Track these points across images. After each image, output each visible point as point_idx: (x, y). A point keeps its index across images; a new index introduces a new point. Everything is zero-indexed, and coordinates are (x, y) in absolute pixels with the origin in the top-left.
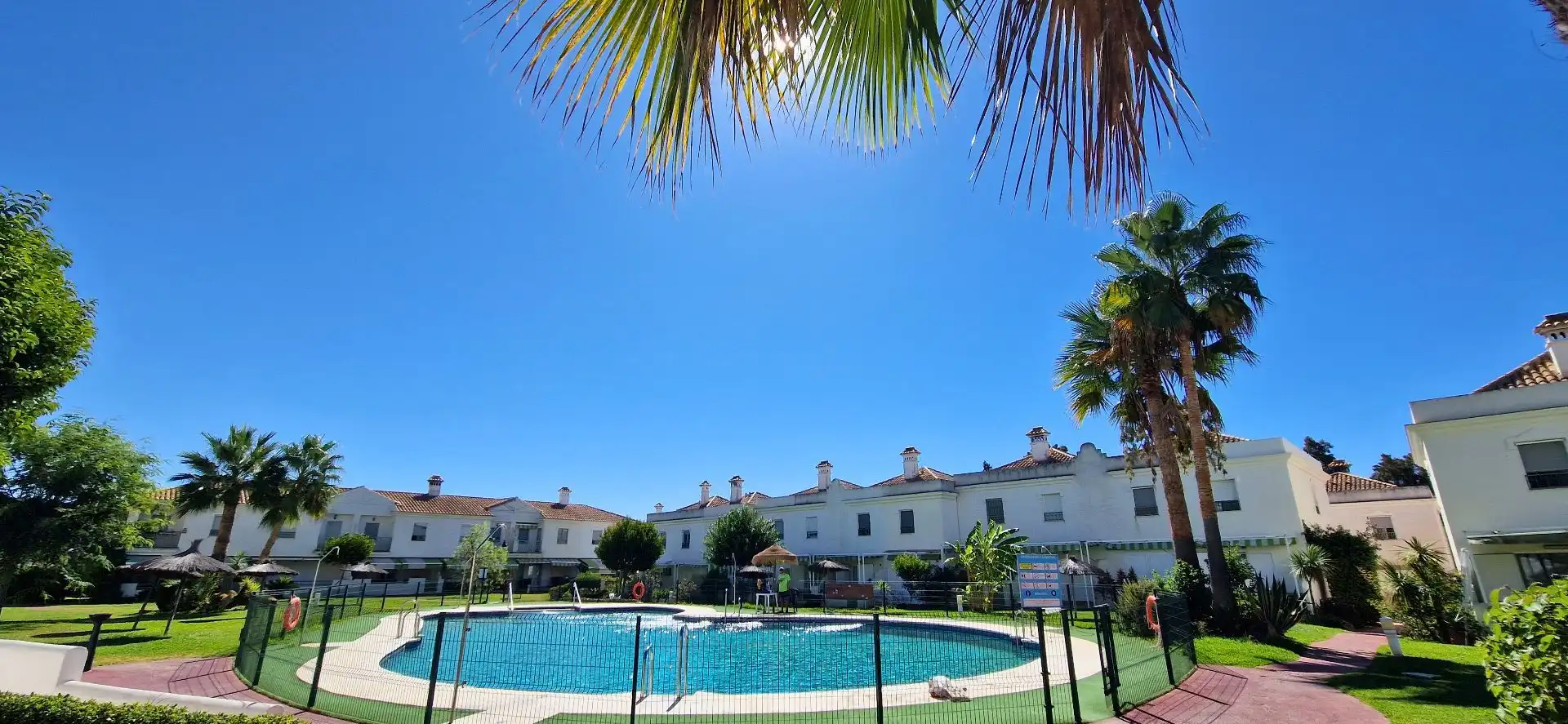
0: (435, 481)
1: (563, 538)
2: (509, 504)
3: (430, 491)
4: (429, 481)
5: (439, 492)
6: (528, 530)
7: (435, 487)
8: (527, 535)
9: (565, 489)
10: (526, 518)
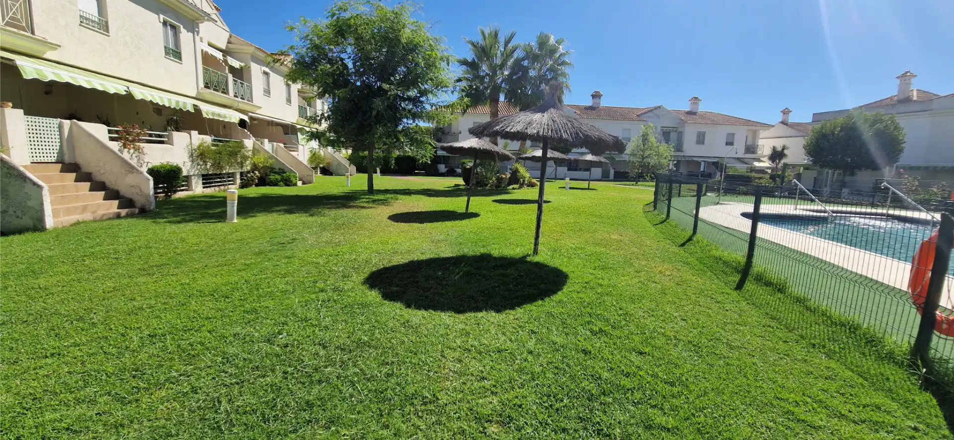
0: (596, 96)
1: (701, 139)
2: (655, 111)
3: (594, 103)
4: (592, 96)
5: (600, 104)
6: (669, 132)
7: (597, 100)
8: (669, 136)
9: (696, 98)
10: (668, 123)
